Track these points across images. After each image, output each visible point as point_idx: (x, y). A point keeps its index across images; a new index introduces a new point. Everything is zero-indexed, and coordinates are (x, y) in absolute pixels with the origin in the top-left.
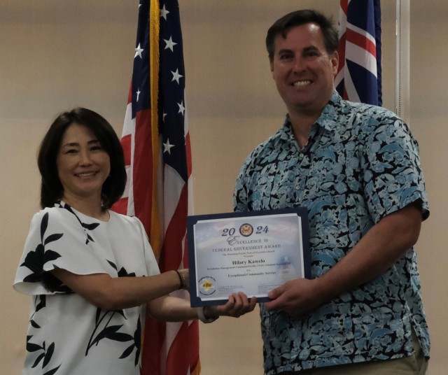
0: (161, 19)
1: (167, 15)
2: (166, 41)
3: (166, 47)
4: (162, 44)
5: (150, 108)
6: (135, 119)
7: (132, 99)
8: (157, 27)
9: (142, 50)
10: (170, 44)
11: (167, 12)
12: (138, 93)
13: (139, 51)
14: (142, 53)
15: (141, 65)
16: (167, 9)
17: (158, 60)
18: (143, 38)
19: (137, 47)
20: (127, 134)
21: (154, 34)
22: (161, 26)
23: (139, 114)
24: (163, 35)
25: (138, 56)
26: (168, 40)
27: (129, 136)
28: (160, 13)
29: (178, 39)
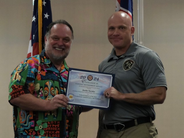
0: (43, 6)
1: (45, 4)
2: (45, 15)
3: (45, 17)
4: (43, 16)
5: (38, 42)
6: (32, 47)
7: (32, 38)
8: (41, 9)
9: (35, 18)
10: (47, 16)
11: (45, 3)
12: (34, 36)
13: (34, 19)
14: (35, 20)
15: (35, 24)
16: (45, 2)
17: (41, 23)
18: (35, 13)
19: (33, 17)
20: (30, 52)
21: (40, 12)
22: (43, 9)
23: (34, 44)
24: (44, 12)
25: (34, 21)
26: (46, 14)
27: (30, 53)
28: (42, 3)
29: (50, 14)
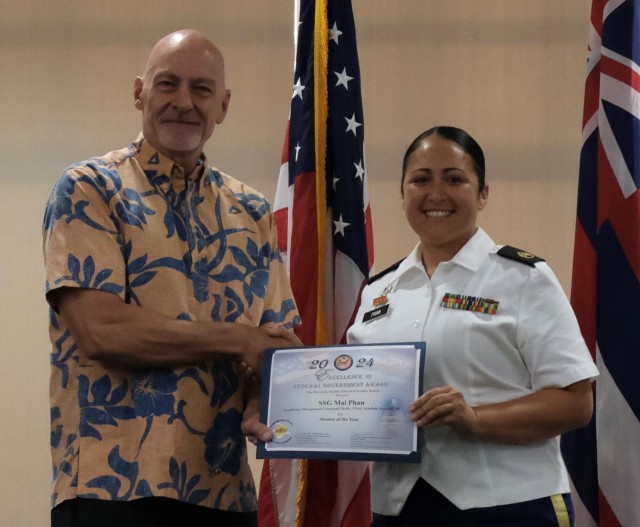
0: (331, 43)
1: (339, 37)
2: (338, 75)
3: (338, 84)
4: (332, 79)
5: (314, 170)
6: (292, 187)
7: (289, 157)
8: (325, 54)
9: (303, 87)
10: (343, 79)
11: (340, 33)
12: (298, 148)
13: (298, 89)
14: (303, 91)
15: (302, 109)
16: (338, 29)
17: (325, 102)
18: (304, 71)
19: (295, 83)
20: (283, 207)
21: (320, 65)
22: (330, 54)
23: (298, 178)
24: (333, 67)
25: (297, 96)
26: (341, 72)
27: (285, 210)
28: (329, 35)
29: (354, 71)
